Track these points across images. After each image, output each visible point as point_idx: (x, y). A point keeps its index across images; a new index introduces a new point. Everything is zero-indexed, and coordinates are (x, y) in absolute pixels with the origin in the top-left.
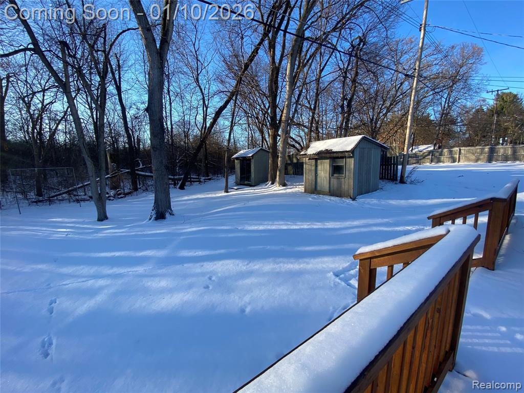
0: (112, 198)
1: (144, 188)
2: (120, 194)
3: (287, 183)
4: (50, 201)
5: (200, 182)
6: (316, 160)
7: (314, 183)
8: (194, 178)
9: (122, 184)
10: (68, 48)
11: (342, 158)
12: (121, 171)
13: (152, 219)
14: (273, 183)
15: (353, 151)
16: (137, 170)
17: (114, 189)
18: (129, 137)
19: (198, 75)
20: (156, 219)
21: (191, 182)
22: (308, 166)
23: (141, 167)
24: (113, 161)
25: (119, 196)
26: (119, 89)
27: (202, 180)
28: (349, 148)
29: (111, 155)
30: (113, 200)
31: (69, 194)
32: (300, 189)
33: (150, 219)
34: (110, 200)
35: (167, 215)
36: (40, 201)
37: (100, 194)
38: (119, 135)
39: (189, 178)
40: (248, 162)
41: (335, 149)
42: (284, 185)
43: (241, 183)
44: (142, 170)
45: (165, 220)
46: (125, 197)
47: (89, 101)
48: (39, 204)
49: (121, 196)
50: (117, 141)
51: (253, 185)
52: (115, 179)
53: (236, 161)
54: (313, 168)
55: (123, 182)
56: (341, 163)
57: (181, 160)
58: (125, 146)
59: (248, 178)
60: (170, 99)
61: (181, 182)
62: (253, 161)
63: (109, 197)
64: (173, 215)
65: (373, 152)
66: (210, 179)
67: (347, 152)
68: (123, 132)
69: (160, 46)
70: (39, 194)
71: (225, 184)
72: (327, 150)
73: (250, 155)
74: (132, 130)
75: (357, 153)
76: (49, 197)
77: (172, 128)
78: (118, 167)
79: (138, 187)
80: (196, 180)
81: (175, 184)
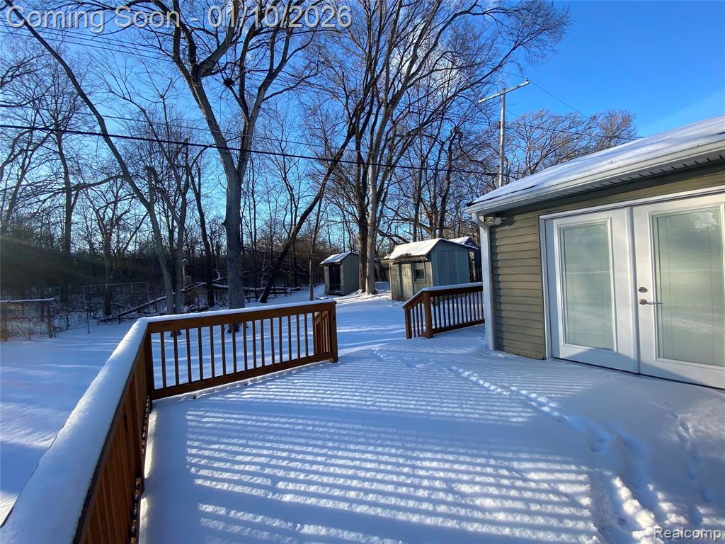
1: (221, 303)
2: (194, 310)
3: (378, 290)
4: (120, 320)
5: (286, 293)
6: (400, 264)
7: (400, 289)
8: (279, 289)
9: (196, 299)
10: (155, 174)
11: (420, 262)
12: (197, 284)
14: (364, 291)
15: (429, 255)
16: (215, 283)
17: (187, 305)
18: (207, 245)
19: (285, 173)
21: (275, 293)
22: (393, 273)
23: (219, 278)
24: (188, 272)
26: (198, 196)
27: (288, 291)
28: (424, 252)
29: (186, 267)
31: (139, 312)
32: (388, 296)
36: (109, 320)
37: (174, 308)
38: (196, 243)
39: (273, 290)
40: (337, 268)
41: (414, 253)
42: (375, 293)
43: (332, 292)
44: (220, 282)
47: (166, 208)
48: (108, 322)
50: (193, 248)
51: (343, 294)
52: (189, 294)
53: (325, 267)
54: (398, 273)
55: (197, 297)
56: (420, 267)
57: (267, 269)
58: (202, 254)
59: (339, 288)
60: (254, 202)
61: (262, 295)
62: (342, 266)
65: (456, 254)
66: (298, 290)
67: (422, 256)
68: (201, 239)
69: (239, 166)
70: (107, 312)
71: (309, 295)
72: (407, 254)
73: (338, 261)
74: (210, 237)
75: (434, 256)
76: (120, 315)
77: (255, 233)
78: (193, 280)
79: (215, 301)
80: (280, 291)
81: (257, 298)
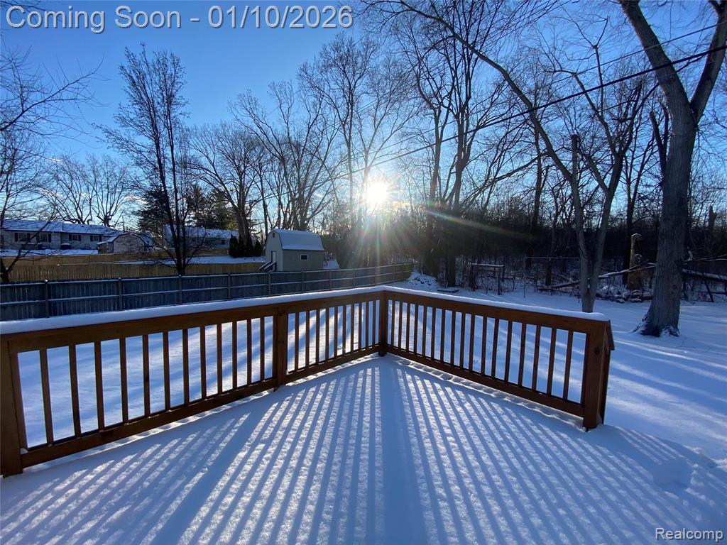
0: (621, 300)
2: (636, 297)
12: (648, 266)
13: (638, 331)
17: (630, 289)
20: (644, 333)
24: (638, 251)
25: (633, 300)
30: (623, 303)
33: (635, 331)
34: (618, 302)
35: (664, 333)
36: (546, 290)
45: (657, 339)
46: (641, 302)
48: (544, 292)
49: (635, 299)
63: (619, 298)
64: (677, 335)
70: (548, 283)
